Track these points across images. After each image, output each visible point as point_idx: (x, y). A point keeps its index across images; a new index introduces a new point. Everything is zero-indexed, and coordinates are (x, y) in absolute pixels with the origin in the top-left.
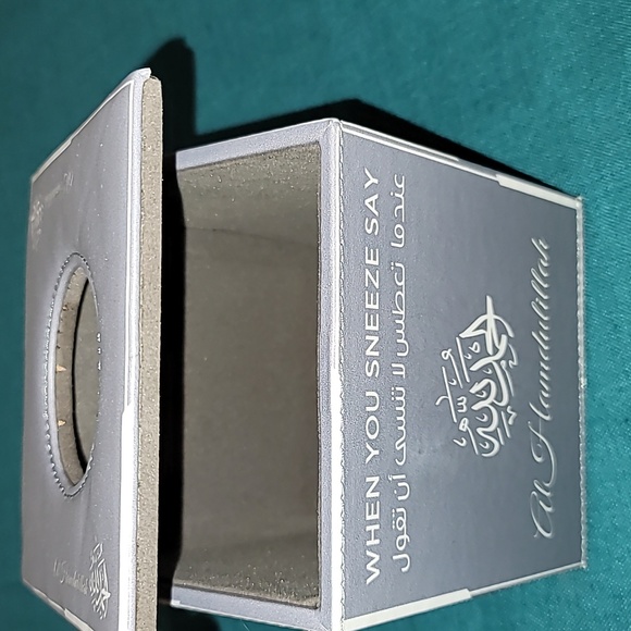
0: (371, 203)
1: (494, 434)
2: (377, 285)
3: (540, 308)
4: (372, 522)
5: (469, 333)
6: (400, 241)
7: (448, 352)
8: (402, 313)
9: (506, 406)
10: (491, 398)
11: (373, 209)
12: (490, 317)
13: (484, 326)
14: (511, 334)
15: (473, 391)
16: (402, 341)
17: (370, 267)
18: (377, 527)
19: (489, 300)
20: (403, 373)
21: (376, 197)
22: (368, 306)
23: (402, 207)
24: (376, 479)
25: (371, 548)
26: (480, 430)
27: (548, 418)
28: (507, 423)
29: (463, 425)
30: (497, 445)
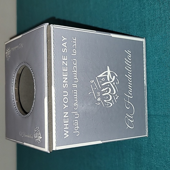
2: (67, 65)
3: (129, 68)
4: (65, 123)
5: (101, 76)
6: (75, 53)
7: (93, 81)
8: (76, 71)
9: (115, 94)
10: (109, 92)
11: (65, 46)
12: (109, 71)
13: (106, 74)
14: (117, 76)
15: (102, 91)
16: (76, 78)
17: (64, 61)
18: (68, 124)
19: (108, 67)
20: (76, 86)
21: (66, 43)
22: (63, 70)
23: (75, 45)
24: (67, 113)
25: (65, 130)
26: (105, 101)
27: (132, 97)
28: (116, 99)
29: (99, 99)
30: (112, 104)
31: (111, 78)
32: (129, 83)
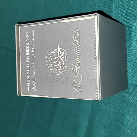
0: (27, 36)
1: (60, 71)
2: (28, 48)
4: (28, 83)
5: (53, 52)
6: (33, 40)
7: (47, 57)
8: (34, 51)
9: (64, 65)
10: (59, 64)
11: (28, 37)
12: (59, 49)
13: (57, 51)
14: (65, 51)
15: (54, 63)
16: (34, 56)
17: (27, 46)
18: (29, 84)
20: (34, 61)
21: (28, 35)
22: (27, 51)
23: (33, 35)
24: (29, 77)
25: (28, 86)
26: (56, 70)
27: (80, 68)
28: (64, 69)
29: (51, 69)
30: (61, 73)
31: (61, 53)
32: (77, 56)
